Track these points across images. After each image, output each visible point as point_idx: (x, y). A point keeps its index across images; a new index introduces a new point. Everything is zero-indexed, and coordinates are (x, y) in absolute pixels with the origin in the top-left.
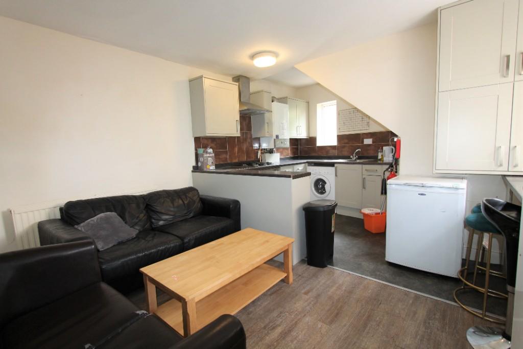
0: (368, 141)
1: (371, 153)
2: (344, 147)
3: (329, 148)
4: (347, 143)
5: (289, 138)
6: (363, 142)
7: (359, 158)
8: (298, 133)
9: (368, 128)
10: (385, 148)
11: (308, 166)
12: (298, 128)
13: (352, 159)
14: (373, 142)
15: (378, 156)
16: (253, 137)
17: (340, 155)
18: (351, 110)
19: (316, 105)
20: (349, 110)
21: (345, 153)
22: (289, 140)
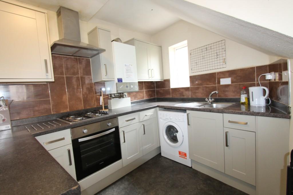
0: (226, 81)
1: (231, 95)
2: (198, 88)
3: (182, 90)
4: (201, 84)
5: (137, 81)
6: (219, 82)
7: (217, 101)
8: (150, 76)
9: (224, 66)
10: (251, 89)
11: (159, 110)
12: (150, 71)
13: (207, 101)
14: (232, 82)
15: (240, 99)
16: (93, 82)
17: (194, 97)
18: (203, 48)
19: (168, 49)
20: (201, 48)
21: (200, 95)
22: (137, 84)
